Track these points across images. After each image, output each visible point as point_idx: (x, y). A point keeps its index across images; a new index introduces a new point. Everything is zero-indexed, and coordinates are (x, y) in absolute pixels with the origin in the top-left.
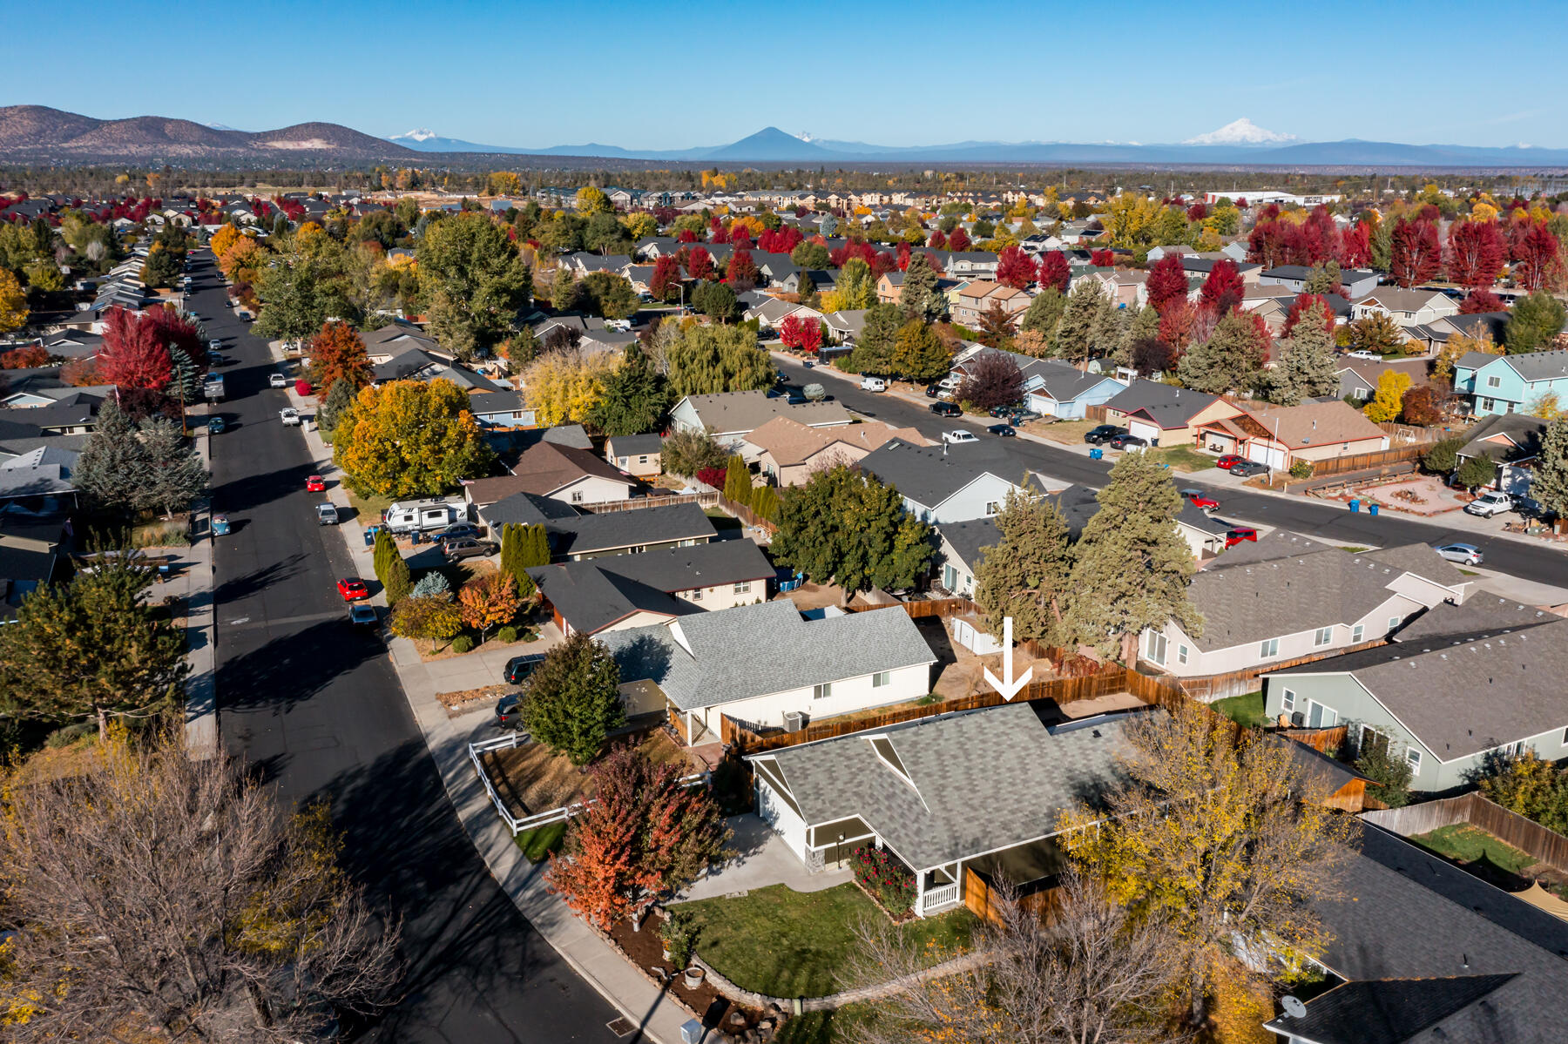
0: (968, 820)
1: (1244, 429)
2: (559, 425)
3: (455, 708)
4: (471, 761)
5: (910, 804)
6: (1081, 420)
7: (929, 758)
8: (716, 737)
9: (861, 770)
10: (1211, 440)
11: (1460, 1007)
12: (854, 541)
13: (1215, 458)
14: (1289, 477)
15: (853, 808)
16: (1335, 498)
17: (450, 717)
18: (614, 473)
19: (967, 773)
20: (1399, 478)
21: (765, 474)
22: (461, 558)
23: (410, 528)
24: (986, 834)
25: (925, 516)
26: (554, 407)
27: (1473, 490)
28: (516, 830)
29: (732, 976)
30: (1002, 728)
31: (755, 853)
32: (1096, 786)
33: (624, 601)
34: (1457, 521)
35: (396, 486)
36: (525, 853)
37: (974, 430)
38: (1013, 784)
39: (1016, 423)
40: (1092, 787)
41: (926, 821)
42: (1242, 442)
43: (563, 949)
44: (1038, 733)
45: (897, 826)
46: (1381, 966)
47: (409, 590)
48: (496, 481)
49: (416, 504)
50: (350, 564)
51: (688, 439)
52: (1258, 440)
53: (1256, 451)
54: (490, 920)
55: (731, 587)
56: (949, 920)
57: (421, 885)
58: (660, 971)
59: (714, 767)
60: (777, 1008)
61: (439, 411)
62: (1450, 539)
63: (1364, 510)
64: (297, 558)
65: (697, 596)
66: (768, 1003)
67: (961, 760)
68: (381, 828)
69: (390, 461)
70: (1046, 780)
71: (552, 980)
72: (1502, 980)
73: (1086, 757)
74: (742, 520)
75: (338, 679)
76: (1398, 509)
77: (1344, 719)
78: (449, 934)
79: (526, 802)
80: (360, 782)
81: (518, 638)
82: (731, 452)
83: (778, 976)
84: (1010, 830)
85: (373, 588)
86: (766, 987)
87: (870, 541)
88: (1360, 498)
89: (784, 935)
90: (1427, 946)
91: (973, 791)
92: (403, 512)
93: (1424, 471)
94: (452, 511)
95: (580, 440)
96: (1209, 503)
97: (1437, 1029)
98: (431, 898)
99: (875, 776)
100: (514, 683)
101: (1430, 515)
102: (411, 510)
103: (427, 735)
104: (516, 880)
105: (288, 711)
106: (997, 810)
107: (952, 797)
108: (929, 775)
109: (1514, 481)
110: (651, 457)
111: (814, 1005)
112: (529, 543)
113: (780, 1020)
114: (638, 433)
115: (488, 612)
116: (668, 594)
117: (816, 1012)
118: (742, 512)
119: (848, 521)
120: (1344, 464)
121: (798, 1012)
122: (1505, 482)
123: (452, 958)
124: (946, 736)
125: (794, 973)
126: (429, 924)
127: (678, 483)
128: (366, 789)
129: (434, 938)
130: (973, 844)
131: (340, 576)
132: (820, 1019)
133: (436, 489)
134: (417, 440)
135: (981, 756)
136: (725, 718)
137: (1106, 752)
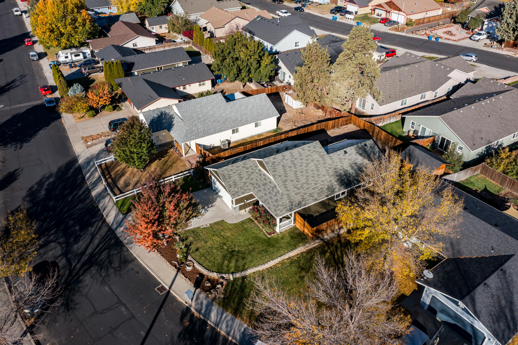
0: (296, 194)
1: (390, 7)
2: (126, 13)
3: (89, 143)
4: (96, 167)
5: (273, 188)
6: (328, 4)
7: (280, 168)
8: (194, 152)
9: (252, 173)
10: (377, 11)
11: (493, 272)
12: (245, 64)
13: (379, 19)
14: (406, 26)
15: (250, 189)
16: (423, 35)
17: (87, 148)
18: (148, 34)
19: (295, 174)
20: (446, 26)
21: (209, 32)
22: (90, 74)
23: (68, 61)
24: (303, 199)
25: (271, 48)
26: (123, 5)
27: (472, 30)
28: (115, 200)
29: (204, 265)
30: (308, 153)
31: (212, 206)
32: (345, 175)
33: (154, 94)
34: (467, 43)
35: (60, 43)
36: (119, 210)
37: (288, 9)
38: (313, 177)
39: (304, 6)
40: (344, 175)
41: (279, 196)
42: (389, 12)
43: (136, 254)
44: (323, 154)
45: (268, 198)
46: (459, 251)
47: (68, 91)
48: (102, 40)
49: (69, 51)
50: (44, 78)
51: (177, 18)
52: (395, 11)
53: (394, 16)
54: (107, 241)
55: (198, 84)
56: (289, 233)
57: (77, 228)
58: (176, 263)
59: (194, 166)
60: (223, 278)
61: (73, 10)
62: (466, 51)
63: (433, 39)
64: (23, 76)
65: (184, 88)
66: (220, 276)
67: (293, 168)
68: (60, 202)
69: (56, 33)
70: (326, 174)
71: (132, 270)
72: (508, 258)
73: (341, 162)
74: (201, 52)
75: (41, 132)
76: (446, 39)
77: (434, 133)
78: (89, 251)
79: (119, 186)
80: (51, 180)
81: (114, 110)
82: (195, 23)
83: (223, 263)
84: (312, 197)
85: (53, 89)
86: (218, 269)
87: (251, 64)
88: (432, 34)
89: (225, 244)
90: (477, 243)
91: (298, 181)
92: (64, 55)
93: (455, 22)
94: (84, 54)
95: (134, 19)
96: (378, 39)
97: (485, 284)
98: (82, 234)
99: (258, 175)
100: (112, 131)
101: (457, 41)
102: (67, 54)
103: (78, 156)
104: (116, 223)
105: (20, 149)
106: (308, 188)
107: (289, 184)
108: (280, 176)
109: (488, 27)
110: (164, 26)
111: (238, 275)
112: (115, 68)
113: (225, 283)
114: (158, 16)
115: (99, 101)
116: (173, 88)
117: (239, 278)
118: (200, 49)
119: (242, 56)
120: (426, 20)
121: (232, 279)
122: (485, 27)
123: (91, 262)
124: (286, 158)
125: (230, 262)
126: (81, 246)
127: (176, 36)
128: (54, 183)
129: (83, 253)
130: (298, 204)
131: (41, 84)
132: (240, 281)
133: (76, 44)
134: (65, 23)
135: (301, 166)
136: (198, 145)
137: (350, 160)
